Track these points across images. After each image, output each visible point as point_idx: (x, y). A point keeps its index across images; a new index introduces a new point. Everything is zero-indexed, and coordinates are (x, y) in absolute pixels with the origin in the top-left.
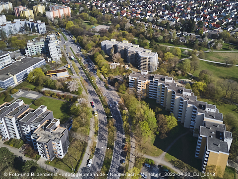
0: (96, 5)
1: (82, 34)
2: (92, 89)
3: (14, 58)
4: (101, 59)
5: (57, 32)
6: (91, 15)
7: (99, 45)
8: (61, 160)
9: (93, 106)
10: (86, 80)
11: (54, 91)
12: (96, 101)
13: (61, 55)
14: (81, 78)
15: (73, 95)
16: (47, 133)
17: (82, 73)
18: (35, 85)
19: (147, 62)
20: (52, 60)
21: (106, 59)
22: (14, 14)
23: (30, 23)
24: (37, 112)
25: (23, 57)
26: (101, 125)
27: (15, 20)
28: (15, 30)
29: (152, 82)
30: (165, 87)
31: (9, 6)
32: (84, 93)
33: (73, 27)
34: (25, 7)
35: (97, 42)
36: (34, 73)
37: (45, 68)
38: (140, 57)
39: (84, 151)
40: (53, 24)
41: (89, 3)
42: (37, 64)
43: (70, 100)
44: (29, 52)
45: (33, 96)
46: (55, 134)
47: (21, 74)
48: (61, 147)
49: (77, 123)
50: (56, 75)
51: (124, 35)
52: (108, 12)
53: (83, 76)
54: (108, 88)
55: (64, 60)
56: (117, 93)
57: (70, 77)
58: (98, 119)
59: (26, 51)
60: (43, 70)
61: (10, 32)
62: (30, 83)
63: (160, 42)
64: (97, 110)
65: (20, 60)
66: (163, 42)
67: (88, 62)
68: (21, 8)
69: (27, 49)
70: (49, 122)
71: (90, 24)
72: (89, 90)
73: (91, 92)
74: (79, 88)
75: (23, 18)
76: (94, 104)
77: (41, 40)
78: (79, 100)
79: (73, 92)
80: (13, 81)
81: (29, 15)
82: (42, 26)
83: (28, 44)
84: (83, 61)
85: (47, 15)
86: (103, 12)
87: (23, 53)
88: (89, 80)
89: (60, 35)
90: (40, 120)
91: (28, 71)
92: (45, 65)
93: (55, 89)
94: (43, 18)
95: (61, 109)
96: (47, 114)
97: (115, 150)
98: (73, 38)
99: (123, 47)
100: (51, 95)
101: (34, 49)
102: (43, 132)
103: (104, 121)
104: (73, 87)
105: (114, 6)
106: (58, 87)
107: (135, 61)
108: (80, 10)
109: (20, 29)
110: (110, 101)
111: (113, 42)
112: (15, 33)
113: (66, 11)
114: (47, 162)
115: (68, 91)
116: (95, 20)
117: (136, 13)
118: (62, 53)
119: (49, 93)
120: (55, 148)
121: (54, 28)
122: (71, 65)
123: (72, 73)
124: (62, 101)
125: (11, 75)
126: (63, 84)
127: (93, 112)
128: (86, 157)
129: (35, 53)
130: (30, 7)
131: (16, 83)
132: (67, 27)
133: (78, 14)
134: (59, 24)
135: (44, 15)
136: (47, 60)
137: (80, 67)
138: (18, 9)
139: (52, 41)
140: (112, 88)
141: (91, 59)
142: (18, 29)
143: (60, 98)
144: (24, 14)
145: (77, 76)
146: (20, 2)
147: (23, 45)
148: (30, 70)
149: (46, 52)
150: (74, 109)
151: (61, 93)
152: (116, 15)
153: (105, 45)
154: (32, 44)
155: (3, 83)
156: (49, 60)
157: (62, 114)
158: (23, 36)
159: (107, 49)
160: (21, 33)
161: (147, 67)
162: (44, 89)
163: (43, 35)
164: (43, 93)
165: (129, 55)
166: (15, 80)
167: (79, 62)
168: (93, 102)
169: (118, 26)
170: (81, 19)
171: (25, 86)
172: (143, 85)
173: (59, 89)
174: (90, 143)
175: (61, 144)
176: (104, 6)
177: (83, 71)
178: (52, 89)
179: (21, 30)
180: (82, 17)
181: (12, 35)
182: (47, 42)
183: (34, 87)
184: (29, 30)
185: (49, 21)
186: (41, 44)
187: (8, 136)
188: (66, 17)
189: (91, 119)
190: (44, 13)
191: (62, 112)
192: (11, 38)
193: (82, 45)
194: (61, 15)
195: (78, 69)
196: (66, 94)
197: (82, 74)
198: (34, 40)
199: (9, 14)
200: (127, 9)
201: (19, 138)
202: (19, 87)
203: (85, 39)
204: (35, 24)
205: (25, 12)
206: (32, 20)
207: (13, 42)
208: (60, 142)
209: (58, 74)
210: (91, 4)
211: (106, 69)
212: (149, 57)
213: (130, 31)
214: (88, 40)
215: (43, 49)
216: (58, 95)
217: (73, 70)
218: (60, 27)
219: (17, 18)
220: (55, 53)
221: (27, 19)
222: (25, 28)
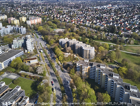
0: (57, 17)
1: (47, 34)
2: (53, 72)
3: (4, 50)
4: (59, 51)
5: (32, 33)
6: (53, 22)
7: (58, 41)
9: (52, 84)
10: (49, 65)
11: (28, 73)
12: (55, 80)
13: (34, 48)
14: (45, 64)
15: (39, 76)
17: (46, 60)
18: (15, 69)
19: (88, 53)
20: (28, 51)
21: (62, 50)
22: (7, 22)
23: (17, 28)
25: (10, 49)
26: (58, 99)
27: (7, 26)
28: (7, 32)
29: (92, 67)
30: (101, 71)
31: (5, 17)
32: (47, 75)
33: (42, 30)
34: (15, 18)
35: (56, 39)
36: (15, 61)
37: (23, 57)
38: (83, 50)
40: (31, 28)
41: (52, 15)
42: (18, 54)
43: (37, 80)
44: (14, 46)
45: (13, 77)
47: (7, 61)
50: (29, 62)
51: (73, 35)
52: (63, 21)
53: (47, 62)
54: (63, 71)
55: (35, 51)
56: (68, 75)
57: (38, 63)
58: (56, 95)
59: (12, 45)
60: (21, 58)
61: (4, 33)
62: (13, 67)
63: (95, 39)
64: (55, 88)
65: (8, 52)
66: (97, 39)
67: (51, 53)
68: (12, 19)
69: (13, 44)
71: (52, 28)
72: (50, 72)
73: (51, 74)
74: (44, 72)
75: (12, 25)
76: (53, 83)
77: (23, 38)
78: (43, 81)
79: (40, 74)
80: (1, 66)
81: (17, 22)
82: (24, 30)
83: (13, 41)
84: (47, 51)
85: (27, 22)
86: (61, 21)
87: (10, 47)
88: (50, 65)
89: (34, 35)
90: (15, 98)
91: (12, 59)
92: (23, 55)
93: (28, 72)
94: (24, 24)
95: (32, 86)
96: (21, 92)
98: (42, 37)
99: (73, 43)
100: (26, 76)
101: (18, 45)
103: (60, 96)
104: (40, 70)
105: (67, 17)
106: (30, 71)
107: (80, 52)
108: (47, 19)
109: (10, 31)
110: (64, 80)
111: (66, 40)
112: (7, 34)
113: (39, 20)
115: (37, 73)
116: (55, 25)
117: (80, 21)
118: (34, 46)
119: (24, 75)
121: (31, 30)
122: (40, 54)
123: (40, 60)
124: (33, 81)
126: (34, 68)
127: (53, 89)
129: (18, 47)
130: (18, 18)
131: (3, 67)
132: (38, 30)
133: (46, 22)
134: (34, 28)
135: (26, 23)
136: (24, 51)
137: (45, 56)
138: (10, 19)
139: (29, 39)
140: (65, 70)
141: (52, 51)
142: (9, 31)
143: (31, 78)
144: (13, 22)
145: (43, 62)
146: (12, 15)
147: (11, 42)
148: (13, 58)
149: (24, 46)
150: (40, 88)
151: (32, 75)
152: (68, 22)
153: (62, 42)
154: (16, 41)
156: (26, 51)
157: (32, 91)
158: (12, 35)
159: (63, 44)
160: (10, 34)
161: (88, 56)
162: (21, 72)
163: (24, 35)
164: (20, 75)
165: (77, 48)
166: (3, 65)
167: (45, 53)
168: (53, 81)
169: (70, 29)
170: (47, 25)
171: (9, 69)
172: (86, 70)
173: (31, 72)
176: (61, 17)
177: (47, 59)
179: (11, 32)
180: (48, 24)
181: (5, 35)
182: (25, 40)
183: (15, 70)
184: (16, 32)
185: (28, 27)
186: (22, 41)
188: (39, 24)
189: (51, 95)
190: (25, 21)
191: (32, 89)
192: (4, 37)
193: (47, 41)
194: (36, 22)
195: (44, 58)
196: (35, 75)
197: (47, 61)
198: (18, 38)
199: (4, 22)
200: (75, 19)
202: (5, 70)
203: (49, 37)
204: (20, 28)
205: (15, 21)
206: (18, 26)
209: (31, 61)
210: (53, 16)
211: (62, 58)
212: (89, 50)
213: (77, 32)
214: (51, 38)
215: (23, 44)
216: (30, 76)
217: (41, 58)
218: (34, 30)
219: (9, 25)
220: (30, 47)
221: (15, 25)
222: (13, 31)
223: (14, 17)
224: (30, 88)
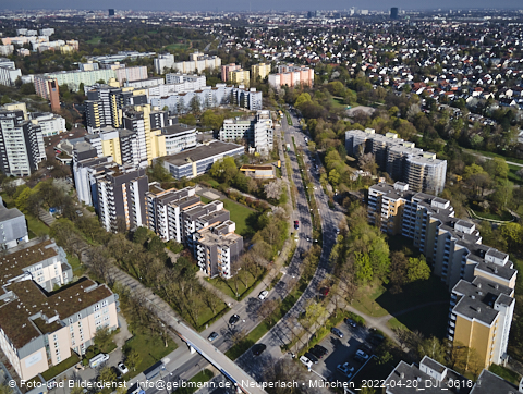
0: (368, 71)
1: (318, 116)
2: (304, 203)
4: (336, 160)
5: (278, 110)
6: (350, 86)
7: (342, 137)
8: (225, 281)
9: (296, 227)
10: (299, 190)
11: (245, 195)
12: (304, 221)
13: (271, 145)
14: (292, 185)
16: (215, 236)
17: (297, 177)
18: (220, 182)
20: (256, 150)
21: (349, 163)
22: (220, 76)
23: (240, 92)
24: (208, 207)
25: (214, 141)
27: (217, 86)
28: (215, 100)
29: (410, 204)
31: (216, 62)
32: (289, 204)
33: (308, 103)
34: (239, 67)
35: (340, 131)
37: (240, 161)
38: (408, 163)
39: (261, 278)
40: (276, 98)
41: (354, 65)
44: (225, 135)
45: (212, 195)
46: (223, 240)
47: (204, 163)
48: (228, 260)
50: (254, 172)
52: (387, 83)
53: (296, 183)
54: (331, 207)
55: (275, 154)
56: (344, 217)
57: (275, 179)
58: (298, 245)
59: (221, 132)
60: (236, 163)
61: (207, 103)
62: (214, 177)
63: (475, 147)
64: (301, 235)
65: (208, 144)
66: (482, 148)
67: (314, 163)
68: (233, 67)
69: (223, 130)
70: (221, 224)
71: (342, 102)
72: (299, 204)
73: (300, 207)
74: (281, 196)
76: (300, 224)
77: (249, 119)
79: (272, 201)
81: (243, 79)
82: (256, 97)
83: (225, 122)
84: (306, 159)
85: (270, 80)
86: (378, 83)
87: (216, 136)
88: (303, 191)
89: (282, 114)
92: (242, 157)
93: (246, 193)
94: (262, 85)
95: (247, 220)
96: (222, 213)
97: (308, 290)
98: (302, 123)
99: (384, 144)
100: (239, 199)
101: (233, 131)
102: (210, 234)
104: (272, 190)
105: (404, 74)
106: (250, 189)
108: (333, 76)
109: (223, 100)
110: (328, 226)
111: (368, 134)
112: (213, 105)
113: (306, 75)
114: (205, 278)
115: (264, 197)
116: (354, 95)
117: (448, 89)
118: (275, 142)
119: (235, 195)
120: (220, 259)
121: (276, 103)
123: (281, 175)
124: (252, 211)
125: (190, 161)
126: (259, 186)
128: (261, 286)
129: (233, 137)
130: (247, 67)
131: (195, 175)
132: (297, 104)
133: (326, 82)
134: (286, 97)
135: (266, 80)
136: (247, 150)
137: (297, 167)
138: (227, 69)
139: (262, 120)
140: (339, 207)
141: (318, 159)
142: (219, 100)
143: (250, 206)
144: (234, 77)
145: (287, 181)
146: (234, 59)
147: (219, 124)
148: (216, 158)
149: (249, 137)
151: (253, 198)
152: (401, 89)
153: (352, 138)
154: (231, 122)
155: (178, 170)
156: (251, 149)
157: (246, 227)
158: (225, 110)
159: (354, 145)
160: (222, 107)
162: (232, 190)
163: (255, 112)
164: (227, 194)
166: (195, 169)
167: (298, 161)
168: (300, 222)
169: (396, 109)
170: (328, 92)
171: (205, 180)
172: (391, 207)
173: (252, 193)
174: (272, 273)
175: (228, 254)
176: (383, 72)
177: (300, 175)
178: (243, 191)
179: (224, 102)
180: (330, 88)
181: (208, 107)
182: (255, 121)
183: (217, 184)
184: (236, 103)
185: (271, 92)
186: (245, 125)
187: (166, 235)
188: (303, 87)
189: (287, 242)
190: (267, 77)
192: (205, 113)
193: (311, 133)
194: (294, 82)
195: (292, 173)
196: (260, 201)
197: (297, 180)
198: (238, 119)
199: (212, 76)
200: (431, 80)
201: (179, 240)
202: (197, 181)
203: (320, 124)
204: (246, 94)
205: (237, 73)
206: (243, 87)
207: (206, 117)
208: (228, 250)
209: (257, 171)
210: (357, 70)
211: (338, 176)
212: (425, 165)
214: (324, 128)
215: (246, 133)
216: (247, 200)
217: (285, 172)
218: (286, 102)
219: (223, 82)
220: (262, 141)
221: (236, 85)
222: (230, 100)
223: (237, 64)
224: (244, 223)
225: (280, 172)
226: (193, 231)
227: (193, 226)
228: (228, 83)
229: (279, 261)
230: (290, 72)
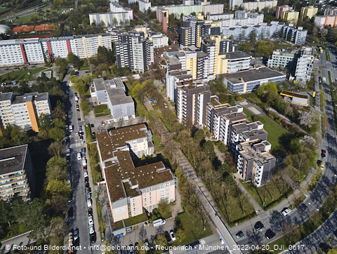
2: (334, 135)
3: (253, 65)
5: (318, 47)
8: (255, 187)
9: (323, 155)
10: (330, 121)
11: (281, 115)
12: (332, 152)
13: (309, 77)
14: (323, 115)
15: (301, 130)
16: (253, 151)
17: (329, 109)
18: (262, 101)
20: (295, 79)
22: (274, 15)
23: (289, 28)
24: (251, 125)
25: (263, 66)
26: (323, 183)
27: (272, 23)
28: (268, 34)
31: (273, 3)
32: (318, 133)
34: (291, 8)
36: (266, 87)
37: (281, 86)
39: (285, 196)
40: (319, 35)
42: (274, 78)
43: (295, 134)
44: (272, 63)
45: (256, 111)
46: (260, 157)
47: (252, 83)
48: (261, 174)
49: (290, 160)
50: (291, 98)
53: (328, 114)
55: (311, 85)
57: (308, 107)
58: (323, 174)
59: (269, 60)
60: (278, 87)
61: (262, 35)
62: (259, 96)
64: (327, 164)
65: (258, 69)
68: (286, 9)
69: (271, 59)
70: (259, 142)
72: (328, 134)
73: (329, 138)
74: (314, 125)
75: (282, 21)
76: (327, 154)
77: (293, 52)
78: (305, 137)
79: (303, 127)
80: (242, 88)
81: (293, 18)
82: (302, 35)
83: (274, 52)
87: (265, 62)
88: (334, 122)
89: (322, 51)
90: (251, 135)
91: (261, 83)
92: (283, 83)
93: (283, 114)
94: (308, 24)
95: (280, 138)
100: (276, 119)
101: (279, 61)
102: (250, 148)
103: (331, 181)
104: (306, 119)
106: (286, 113)
109: (274, 34)
112: (266, 37)
114: (241, 181)
115: (298, 122)
118: (312, 75)
119: (274, 114)
120: (255, 171)
121: (318, 40)
122: (319, 94)
123: (314, 104)
124: (285, 131)
125: (242, 81)
126: (295, 111)
127: (319, 162)
128: (285, 203)
129: (278, 66)
130: (298, 9)
131: (245, 91)
134: (328, 36)
135: (313, 20)
136: (288, 77)
137: (330, 100)
138: (281, 9)
139: (305, 56)
142: (271, 34)
143: (284, 127)
144: (286, 16)
145: (320, 111)
147: (268, 53)
148: (264, 82)
149: (291, 68)
150: (295, 144)
151: (288, 121)
154: (279, 53)
155: (233, 86)
156: (291, 78)
157: (278, 145)
158: (274, 42)
160: (272, 39)
162: (271, 109)
163: (298, 47)
164: (267, 112)
166: (245, 87)
167: (331, 95)
168: (327, 151)
171: (252, 97)
173: (287, 116)
174: (297, 193)
175: (262, 170)
177: (332, 107)
178: (280, 112)
179: (274, 36)
181: (262, 39)
182: (298, 56)
183: (260, 102)
184: (284, 37)
185: (315, 30)
186: (289, 57)
187: (217, 136)
189: (313, 169)
190: (313, 18)
191: (279, 142)
192: (259, 43)
195: (325, 103)
196: (294, 124)
197: (329, 111)
198: (283, 50)
199: (269, 14)
201: (225, 143)
202: (245, 96)
204: (294, 31)
205: (289, 14)
206: (292, 25)
207: (259, 47)
208: (262, 167)
209: (294, 98)
215: (289, 64)
216: (283, 122)
217: (318, 102)
218: (327, 40)
219: (276, 20)
220: (302, 72)
221: (287, 23)
222: (279, 34)
223: (290, 5)
224: (278, 141)
225: (313, 101)
226: (237, 141)
227: (237, 137)
228: (281, 21)
229: (304, 184)
230: (334, 15)
